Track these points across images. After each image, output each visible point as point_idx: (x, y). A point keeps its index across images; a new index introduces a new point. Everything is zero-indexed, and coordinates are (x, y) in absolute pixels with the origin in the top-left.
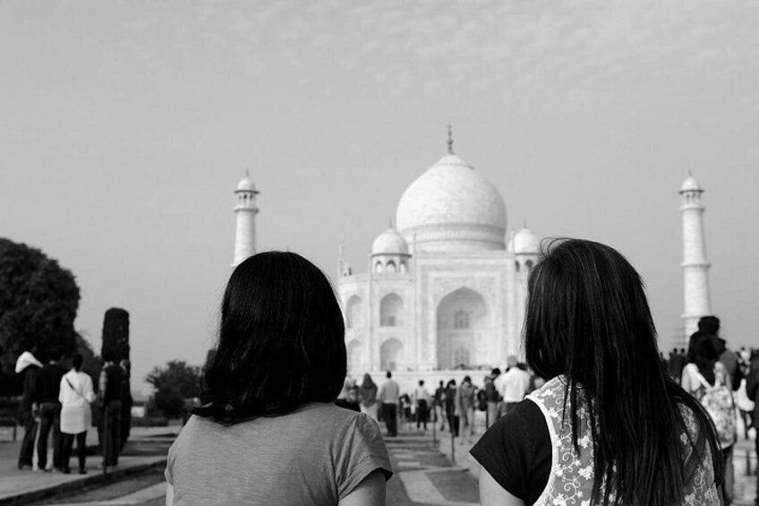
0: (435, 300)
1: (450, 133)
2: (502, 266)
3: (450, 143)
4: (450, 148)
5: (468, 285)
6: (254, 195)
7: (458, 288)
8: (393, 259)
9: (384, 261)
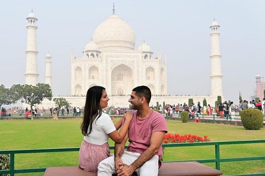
0: (111, 69)
1: (114, 6)
2: (138, 56)
3: (114, 10)
4: (114, 12)
5: (124, 63)
6: (35, 20)
7: (120, 64)
8: (93, 53)
9: (90, 53)
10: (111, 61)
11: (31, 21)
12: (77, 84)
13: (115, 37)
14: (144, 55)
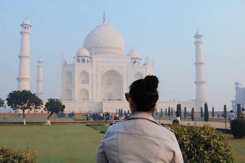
0: (101, 74)
1: (104, 15)
2: (127, 62)
5: (113, 69)
6: (29, 27)
7: (110, 70)
8: (84, 58)
9: (81, 59)
10: (101, 66)
11: (25, 27)
12: (68, 88)
13: (105, 44)
14: (133, 60)
